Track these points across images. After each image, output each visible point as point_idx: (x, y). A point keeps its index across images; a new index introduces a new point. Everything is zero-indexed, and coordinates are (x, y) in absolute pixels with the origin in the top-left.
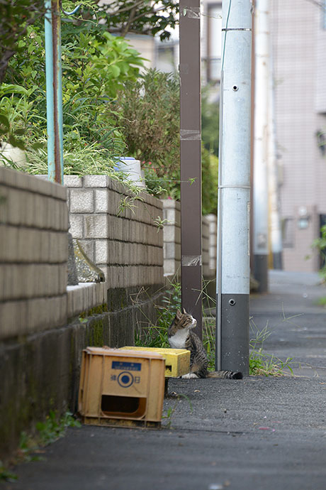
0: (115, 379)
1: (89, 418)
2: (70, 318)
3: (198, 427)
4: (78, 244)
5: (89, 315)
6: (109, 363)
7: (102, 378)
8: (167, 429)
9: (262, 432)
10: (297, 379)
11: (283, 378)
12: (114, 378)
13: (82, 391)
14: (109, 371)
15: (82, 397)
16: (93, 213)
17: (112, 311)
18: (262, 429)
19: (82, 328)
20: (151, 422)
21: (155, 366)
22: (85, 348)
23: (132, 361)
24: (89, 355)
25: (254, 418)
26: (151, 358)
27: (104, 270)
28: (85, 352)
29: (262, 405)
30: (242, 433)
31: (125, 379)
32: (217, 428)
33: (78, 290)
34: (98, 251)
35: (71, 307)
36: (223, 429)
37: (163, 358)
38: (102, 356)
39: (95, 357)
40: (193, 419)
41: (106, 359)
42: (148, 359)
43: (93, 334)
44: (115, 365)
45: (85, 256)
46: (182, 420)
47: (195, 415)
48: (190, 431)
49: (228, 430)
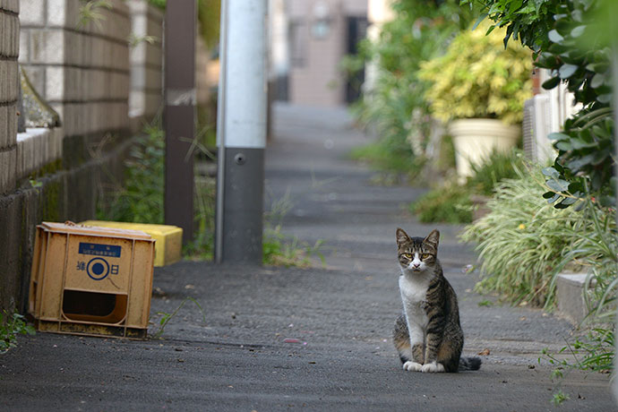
0: (83, 269)
1: (45, 322)
2: (20, 180)
3: (198, 337)
4: (24, 72)
5: (41, 175)
6: (74, 245)
7: (65, 267)
8: (155, 339)
9: (288, 345)
10: (331, 272)
11: (311, 270)
12: (81, 266)
13: (35, 285)
14: (75, 257)
15: (35, 293)
16: (42, 27)
17: (68, 169)
18: (288, 342)
19: (34, 194)
20: (133, 330)
21: (140, 250)
22: (40, 224)
23: (109, 243)
24: (47, 233)
25: (275, 326)
26: (134, 239)
27: (59, 110)
28: (41, 229)
29: (285, 309)
30: (261, 346)
31: (98, 269)
32: (224, 339)
33: (29, 140)
34: (50, 83)
35: (21, 165)
36: (233, 341)
37: (153, 240)
38: (65, 235)
39: (55, 237)
40: (189, 326)
41: (71, 240)
42: (131, 241)
43: (47, 204)
44: (83, 248)
45: (33, 90)
46: (174, 327)
47: (192, 321)
48: (188, 343)
49: (241, 342)
